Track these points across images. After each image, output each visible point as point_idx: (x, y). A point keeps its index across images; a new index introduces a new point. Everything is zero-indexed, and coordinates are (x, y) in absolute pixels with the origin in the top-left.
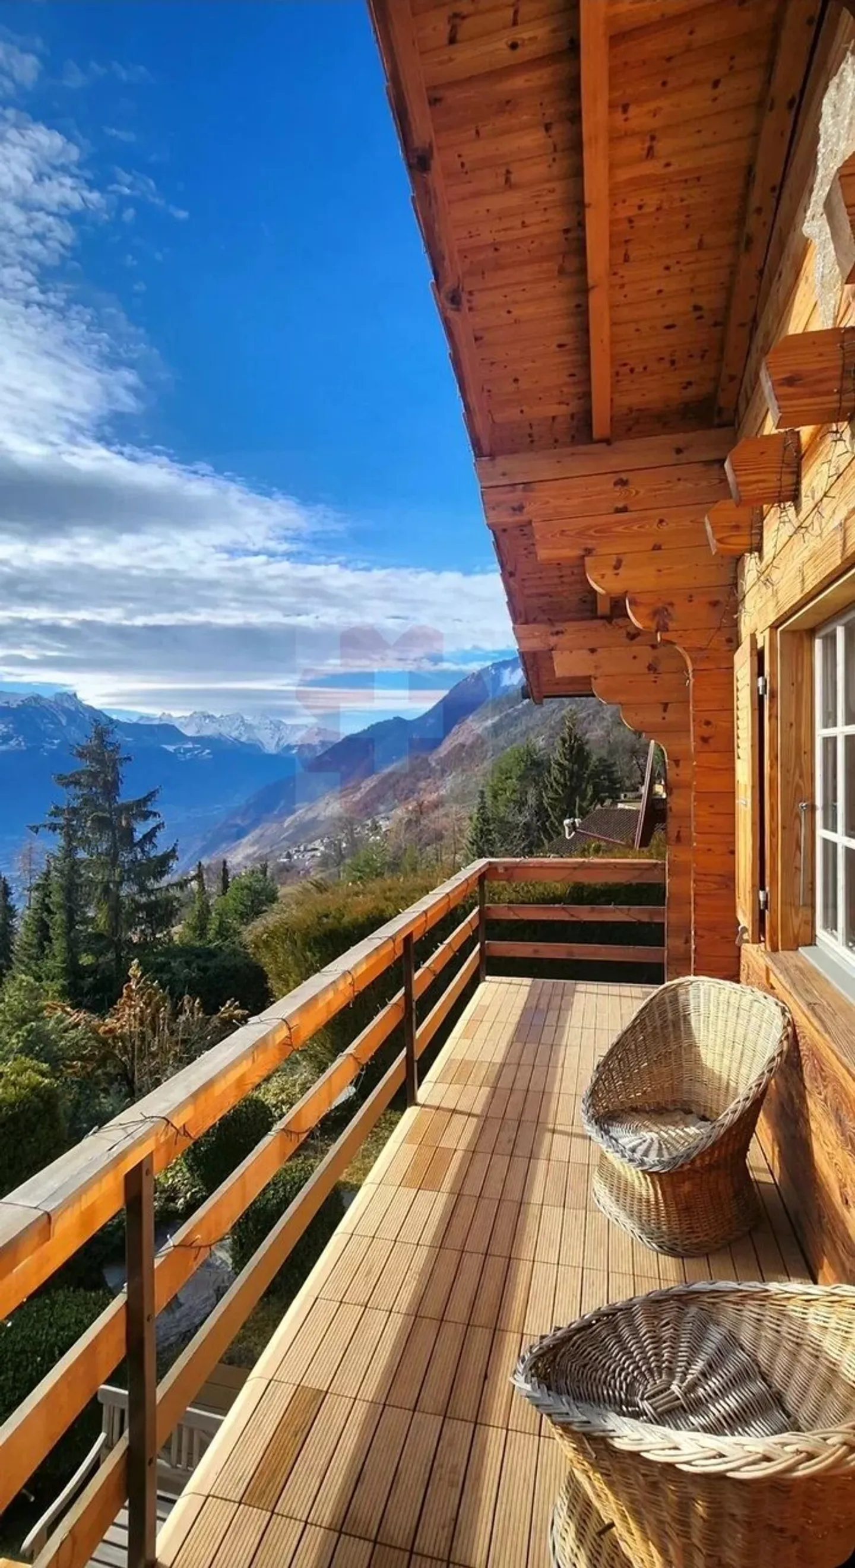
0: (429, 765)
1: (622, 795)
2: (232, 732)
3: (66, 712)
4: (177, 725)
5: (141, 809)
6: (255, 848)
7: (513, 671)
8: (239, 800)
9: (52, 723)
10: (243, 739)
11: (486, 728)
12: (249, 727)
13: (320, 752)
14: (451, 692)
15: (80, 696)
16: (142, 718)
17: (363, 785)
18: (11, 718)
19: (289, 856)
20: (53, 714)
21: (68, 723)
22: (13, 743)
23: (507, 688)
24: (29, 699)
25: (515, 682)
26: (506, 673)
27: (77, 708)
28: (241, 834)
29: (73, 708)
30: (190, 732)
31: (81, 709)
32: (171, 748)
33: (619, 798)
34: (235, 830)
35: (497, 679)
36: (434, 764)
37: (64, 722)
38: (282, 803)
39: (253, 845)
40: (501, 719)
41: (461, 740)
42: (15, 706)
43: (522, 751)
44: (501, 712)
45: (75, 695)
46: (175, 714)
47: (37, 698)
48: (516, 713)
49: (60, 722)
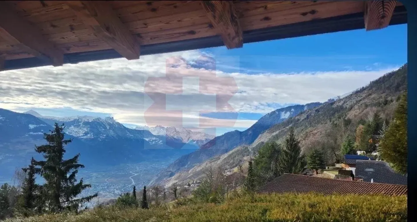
0: (249, 150)
1: (327, 168)
2: (171, 134)
3: (110, 124)
4: (150, 131)
5: (72, 164)
6: (177, 181)
7: (285, 113)
8: (172, 161)
9: (104, 128)
10: (175, 137)
11: (273, 136)
12: (178, 132)
13: (205, 143)
14: (259, 120)
15: (114, 118)
16: (137, 127)
17: (221, 157)
18: (89, 126)
19: (189, 185)
20: (104, 125)
21: (110, 129)
22: (89, 135)
23: (283, 119)
24: (96, 119)
25: (287, 117)
26: (283, 113)
27: (113, 123)
28: (172, 175)
29: (112, 123)
30: (154, 133)
31: (115, 123)
32: (147, 140)
33: (325, 168)
34: (169, 173)
35: (279, 116)
36: (250, 150)
37: (108, 128)
38: (189, 163)
39: (176, 179)
40: (279, 132)
41: (262, 140)
42: (91, 121)
43: (270, 145)
44: (279, 129)
45: (113, 118)
46: (150, 127)
47: (99, 119)
48: (286, 130)
49: (107, 128)
